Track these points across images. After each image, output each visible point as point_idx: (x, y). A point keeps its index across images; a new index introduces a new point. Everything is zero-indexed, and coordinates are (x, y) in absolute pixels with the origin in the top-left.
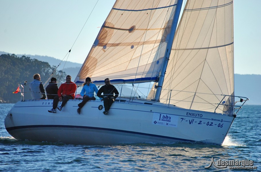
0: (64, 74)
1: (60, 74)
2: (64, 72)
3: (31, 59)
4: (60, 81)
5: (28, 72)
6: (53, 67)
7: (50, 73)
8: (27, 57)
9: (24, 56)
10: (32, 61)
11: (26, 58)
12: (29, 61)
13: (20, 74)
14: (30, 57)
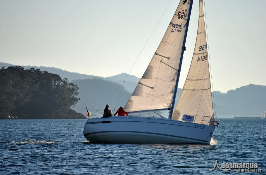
0: (76, 87)
1: (71, 87)
2: (76, 85)
3: (41, 72)
4: (72, 94)
5: (37, 85)
6: (64, 80)
7: (61, 85)
8: (37, 69)
9: (32, 68)
10: (41, 73)
11: (35, 71)
12: (39, 74)
13: (29, 88)
14: (39, 70)
